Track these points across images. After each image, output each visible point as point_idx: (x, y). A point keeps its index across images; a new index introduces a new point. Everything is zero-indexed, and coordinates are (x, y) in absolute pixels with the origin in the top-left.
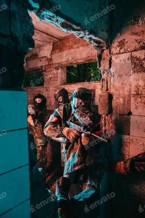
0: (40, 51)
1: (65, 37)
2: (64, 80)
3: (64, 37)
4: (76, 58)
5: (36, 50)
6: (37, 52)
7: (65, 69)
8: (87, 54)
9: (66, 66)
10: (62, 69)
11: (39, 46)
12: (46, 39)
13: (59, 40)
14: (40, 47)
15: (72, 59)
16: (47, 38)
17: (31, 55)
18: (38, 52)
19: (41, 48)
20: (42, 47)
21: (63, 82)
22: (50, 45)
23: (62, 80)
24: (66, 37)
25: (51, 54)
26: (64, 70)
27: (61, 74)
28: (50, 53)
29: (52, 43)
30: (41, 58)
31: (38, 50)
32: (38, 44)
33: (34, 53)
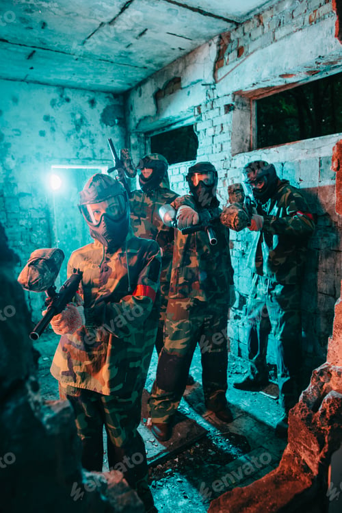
0: (185, 68)
1: (251, 11)
2: (248, 138)
3: (248, 14)
4: (282, 69)
5: (178, 67)
6: (180, 71)
7: (254, 106)
8: (317, 50)
9: (256, 98)
10: (244, 108)
11: (182, 53)
12: (198, 29)
13: (234, 27)
14: (186, 58)
15: (271, 73)
16: (201, 24)
17: (165, 81)
18: (182, 71)
19: (188, 60)
20: (191, 56)
21: (247, 145)
22: (210, 45)
23: (242, 138)
24: (254, 10)
25: (215, 71)
26: (250, 111)
27: (242, 123)
28: (212, 69)
29: (216, 40)
30: (188, 86)
31: (181, 67)
32: (180, 49)
33: (173, 75)
